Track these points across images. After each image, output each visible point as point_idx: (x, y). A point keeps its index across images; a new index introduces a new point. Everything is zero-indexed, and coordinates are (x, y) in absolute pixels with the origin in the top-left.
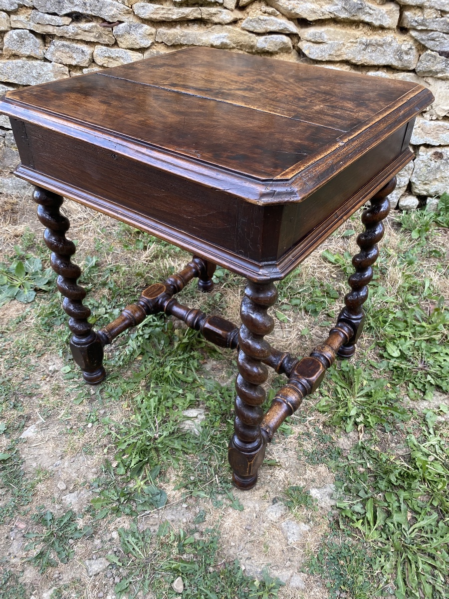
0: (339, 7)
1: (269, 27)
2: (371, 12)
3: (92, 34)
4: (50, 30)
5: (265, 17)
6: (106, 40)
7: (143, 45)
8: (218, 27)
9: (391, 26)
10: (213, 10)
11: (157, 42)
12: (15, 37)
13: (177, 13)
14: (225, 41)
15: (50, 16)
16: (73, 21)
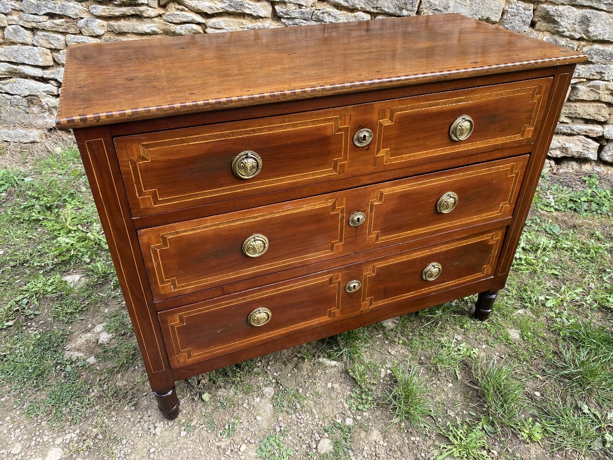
0: (227, 4)
1: (182, 19)
2: (250, 7)
3: (63, 27)
4: (34, 25)
5: (178, 12)
6: (72, 30)
7: (98, 34)
8: (148, 20)
9: (267, 16)
10: (142, 8)
11: (109, 31)
12: (12, 31)
13: (118, 11)
14: (154, 29)
15: (33, 16)
16: (49, 19)
